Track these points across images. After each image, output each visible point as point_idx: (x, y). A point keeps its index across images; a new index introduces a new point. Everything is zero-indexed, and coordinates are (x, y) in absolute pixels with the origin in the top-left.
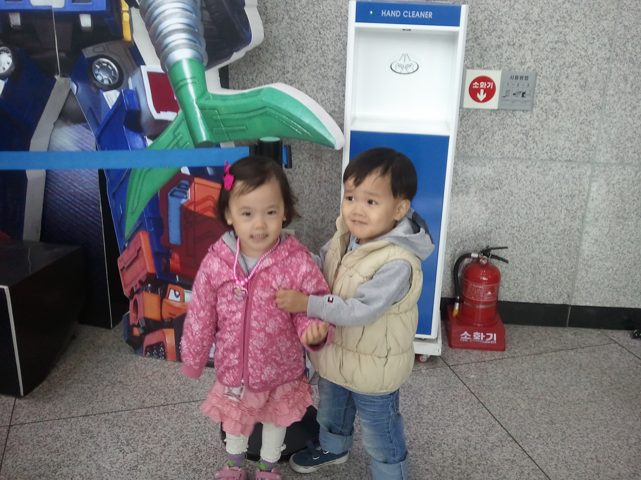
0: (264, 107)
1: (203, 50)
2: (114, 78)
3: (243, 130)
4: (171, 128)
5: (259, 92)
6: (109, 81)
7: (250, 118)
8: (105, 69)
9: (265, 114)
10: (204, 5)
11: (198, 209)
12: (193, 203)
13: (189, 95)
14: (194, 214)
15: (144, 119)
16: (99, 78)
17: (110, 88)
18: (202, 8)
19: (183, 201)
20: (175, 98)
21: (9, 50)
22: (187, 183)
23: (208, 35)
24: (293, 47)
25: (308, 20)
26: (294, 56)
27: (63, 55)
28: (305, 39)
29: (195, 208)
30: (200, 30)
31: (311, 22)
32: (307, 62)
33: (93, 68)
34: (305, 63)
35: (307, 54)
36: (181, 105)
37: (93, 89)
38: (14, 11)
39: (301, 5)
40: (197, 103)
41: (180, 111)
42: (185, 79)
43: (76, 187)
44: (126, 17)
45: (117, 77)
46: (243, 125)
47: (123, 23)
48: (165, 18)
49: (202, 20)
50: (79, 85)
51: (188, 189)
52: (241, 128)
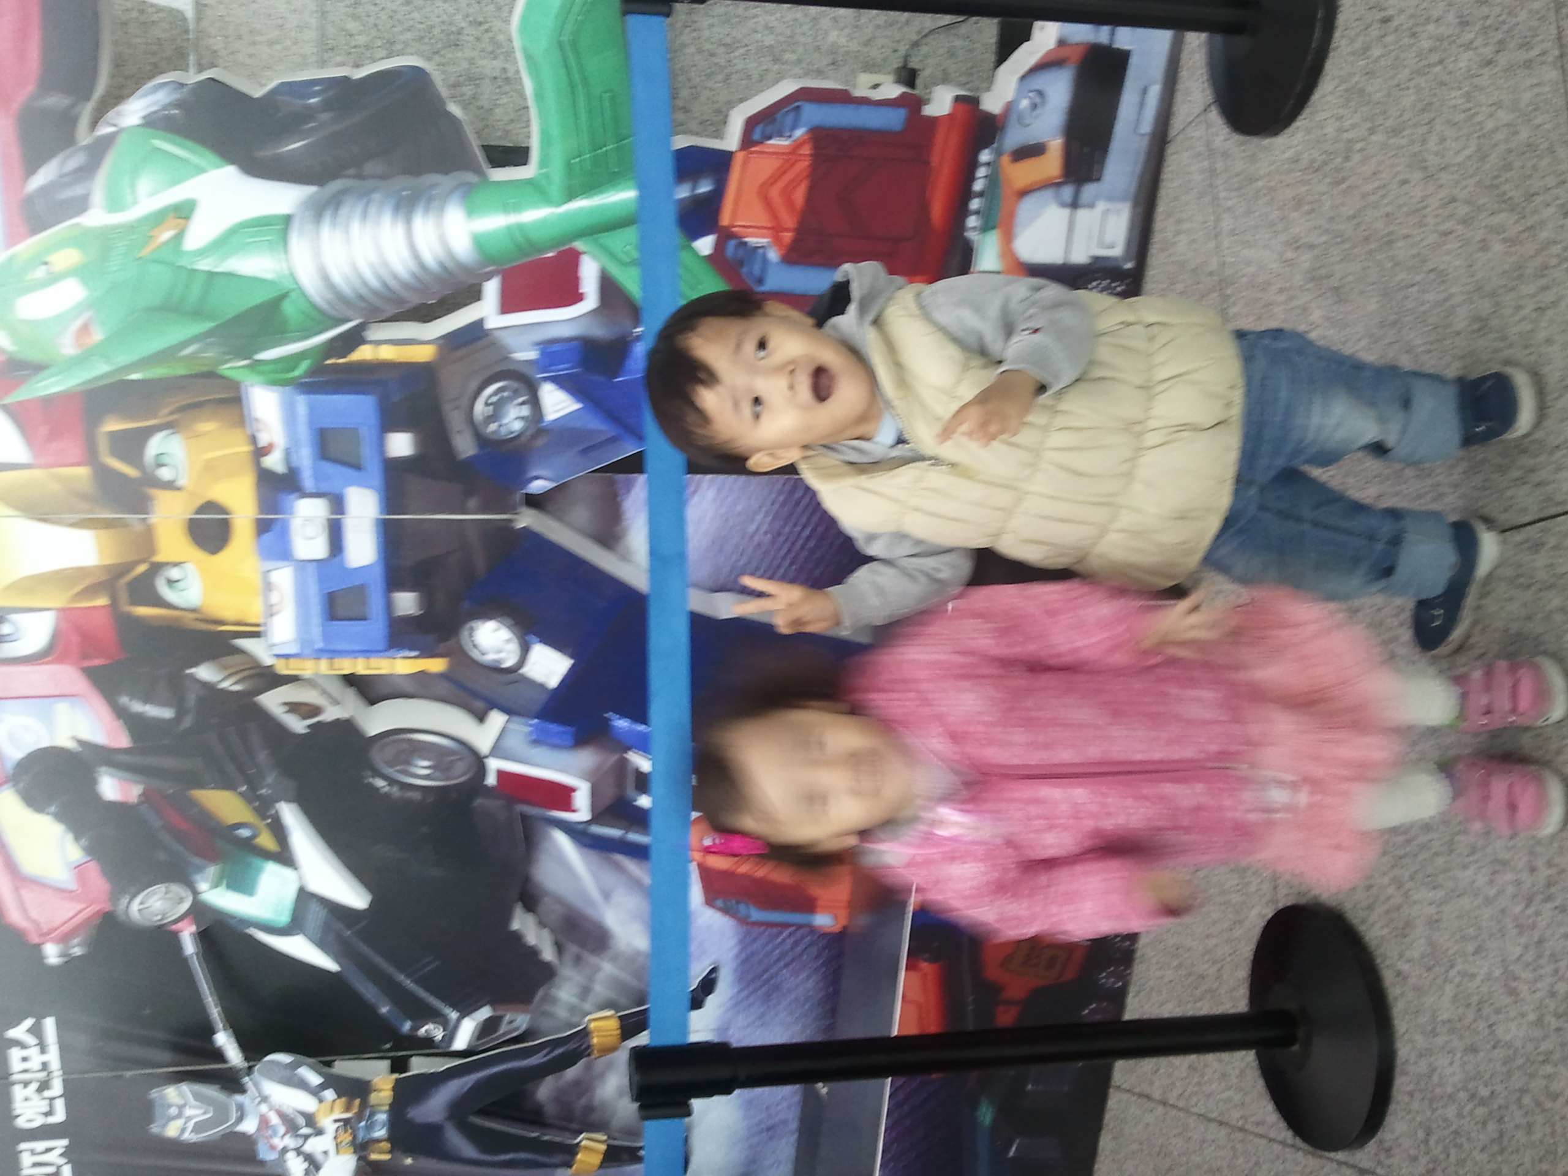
0: (560, 45)
1: (446, 181)
2: (516, 393)
3: (613, 99)
4: (616, 271)
5: (529, 57)
6: (523, 403)
7: (585, 81)
8: (497, 410)
9: (575, 44)
10: (352, 171)
11: (789, 221)
12: (776, 231)
13: (542, 222)
14: (802, 231)
15: (599, 331)
16: (517, 426)
17: (535, 402)
18: (360, 177)
19: (773, 255)
20: (550, 255)
21: (468, 626)
22: (731, 244)
23: (415, 168)
24: (450, 55)
25: (391, 17)
26: (468, 53)
27: (472, 503)
28: (432, 27)
29: (787, 230)
30: (403, 183)
31: (395, 12)
32: (480, 24)
33: (495, 437)
34: (483, 28)
35: (463, 24)
36: (563, 244)
37: (540, 442)
38: (389, 606)
39: (360, 33)
40: (559, 205)
41: (579, 245)
42: (509, 229)
43: (758, 529)
44: (387, 353)
45: (515, 385)
46: (601, 100)
47: (402, 360)
48: (386, 264)
49: (384, 177)
50: (534, 474)
51: (746, 243)
52: (607, 104)
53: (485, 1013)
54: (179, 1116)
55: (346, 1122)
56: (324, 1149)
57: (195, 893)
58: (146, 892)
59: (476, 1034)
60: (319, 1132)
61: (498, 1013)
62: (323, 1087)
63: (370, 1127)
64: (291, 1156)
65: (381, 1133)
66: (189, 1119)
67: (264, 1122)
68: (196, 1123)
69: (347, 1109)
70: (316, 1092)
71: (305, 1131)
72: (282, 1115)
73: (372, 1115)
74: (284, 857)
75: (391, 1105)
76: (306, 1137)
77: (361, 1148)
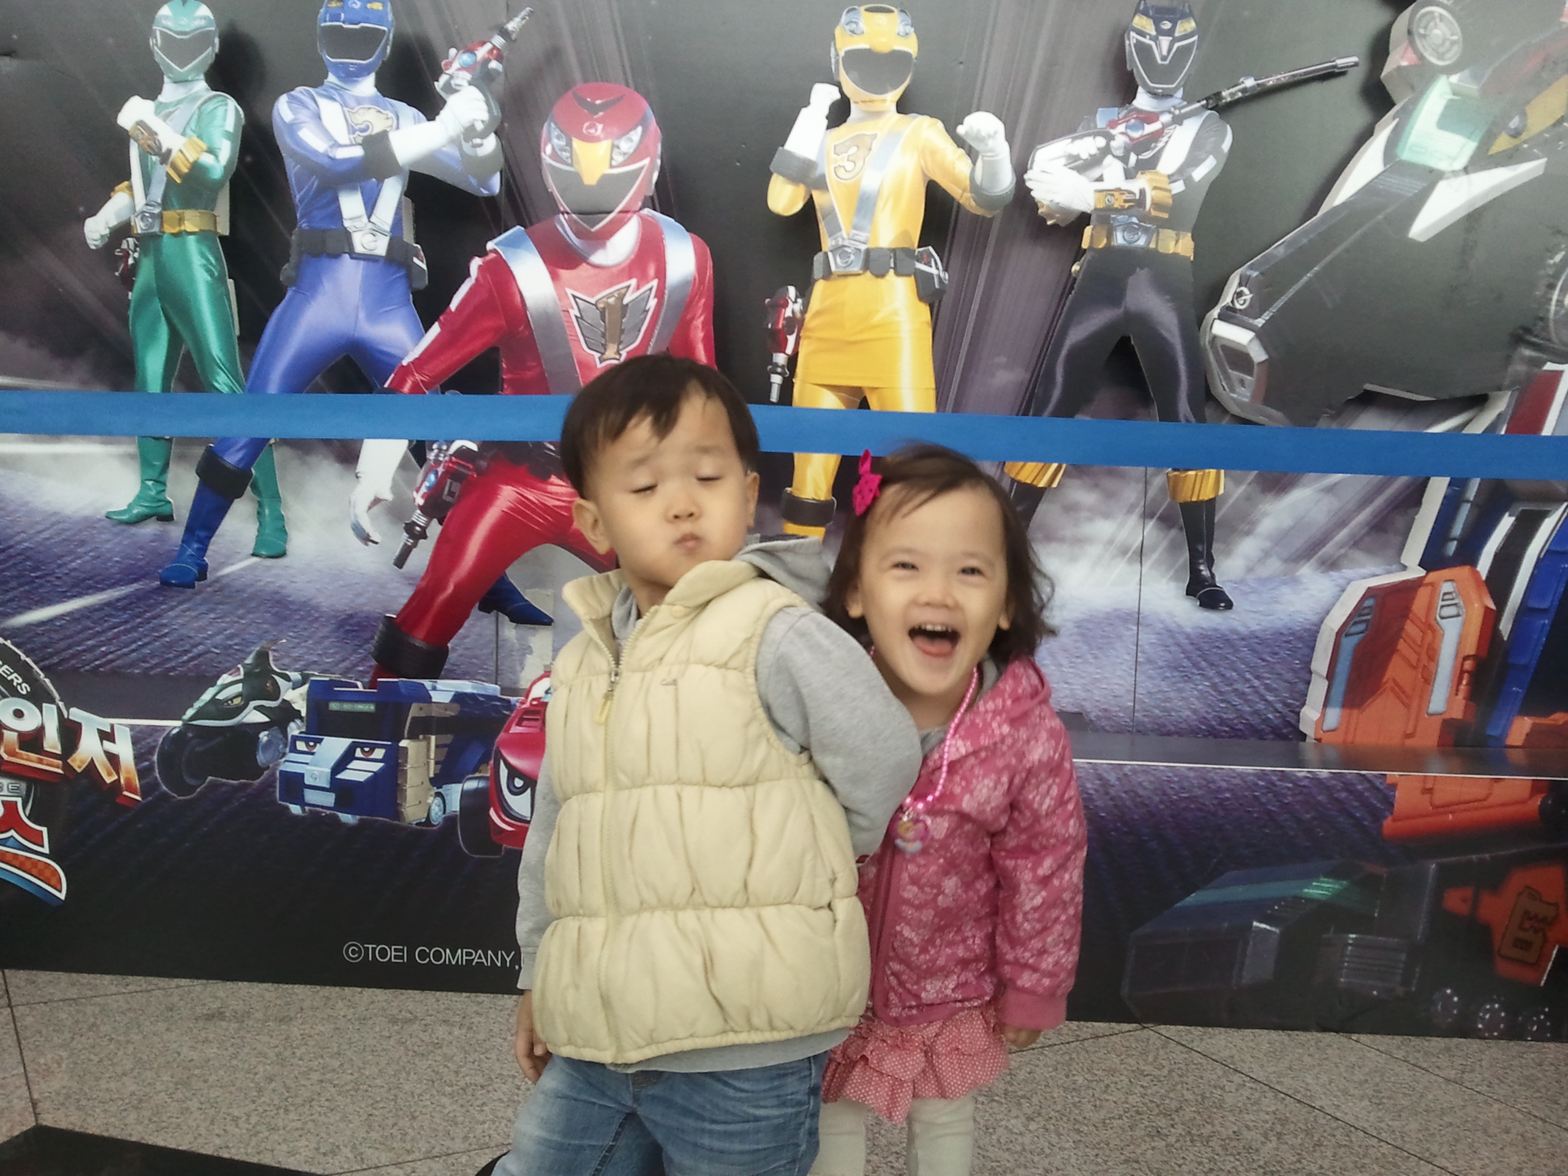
53: (1258, 355)
54: (1160, 32)
55: (1141, 202)
56: (1105, 177)
57: (1448, 71)
58: (1454, 21)
59: (1229, 344)
60: (1129, 175)
61: (1255, 370)
62: (1188, 181)
63: (1128, 227)
64: (1101, 142)
65: (1120, 239)
66: (1155, 39)
67: (1149, 117)
68: (1150, 47)
69: (1157, 205)
70: (1182, 172)
71: (1133, 158)
72: (1156, 136)
73: (1146, 231)
74: (1481, 161)
75: (1155, 252)
76: (1124, 159)
77: (1105, 217)
